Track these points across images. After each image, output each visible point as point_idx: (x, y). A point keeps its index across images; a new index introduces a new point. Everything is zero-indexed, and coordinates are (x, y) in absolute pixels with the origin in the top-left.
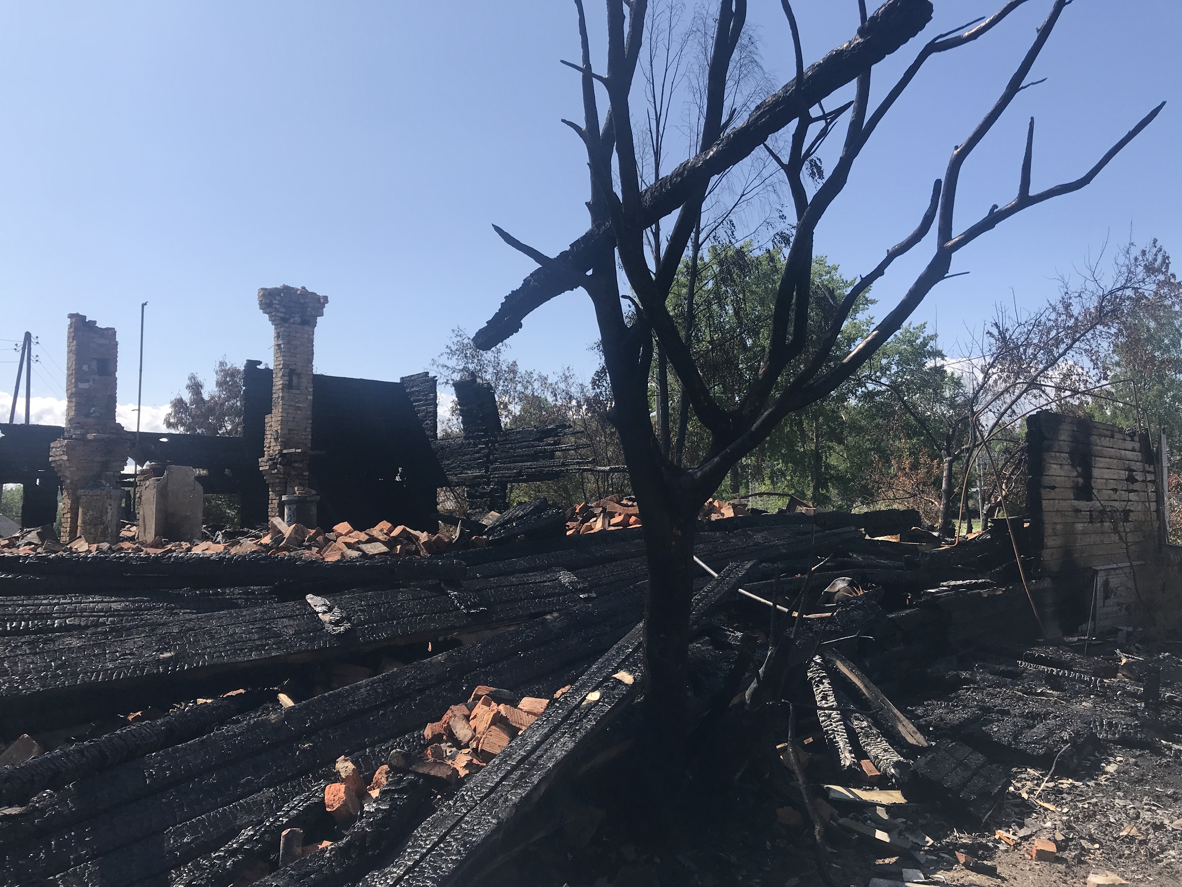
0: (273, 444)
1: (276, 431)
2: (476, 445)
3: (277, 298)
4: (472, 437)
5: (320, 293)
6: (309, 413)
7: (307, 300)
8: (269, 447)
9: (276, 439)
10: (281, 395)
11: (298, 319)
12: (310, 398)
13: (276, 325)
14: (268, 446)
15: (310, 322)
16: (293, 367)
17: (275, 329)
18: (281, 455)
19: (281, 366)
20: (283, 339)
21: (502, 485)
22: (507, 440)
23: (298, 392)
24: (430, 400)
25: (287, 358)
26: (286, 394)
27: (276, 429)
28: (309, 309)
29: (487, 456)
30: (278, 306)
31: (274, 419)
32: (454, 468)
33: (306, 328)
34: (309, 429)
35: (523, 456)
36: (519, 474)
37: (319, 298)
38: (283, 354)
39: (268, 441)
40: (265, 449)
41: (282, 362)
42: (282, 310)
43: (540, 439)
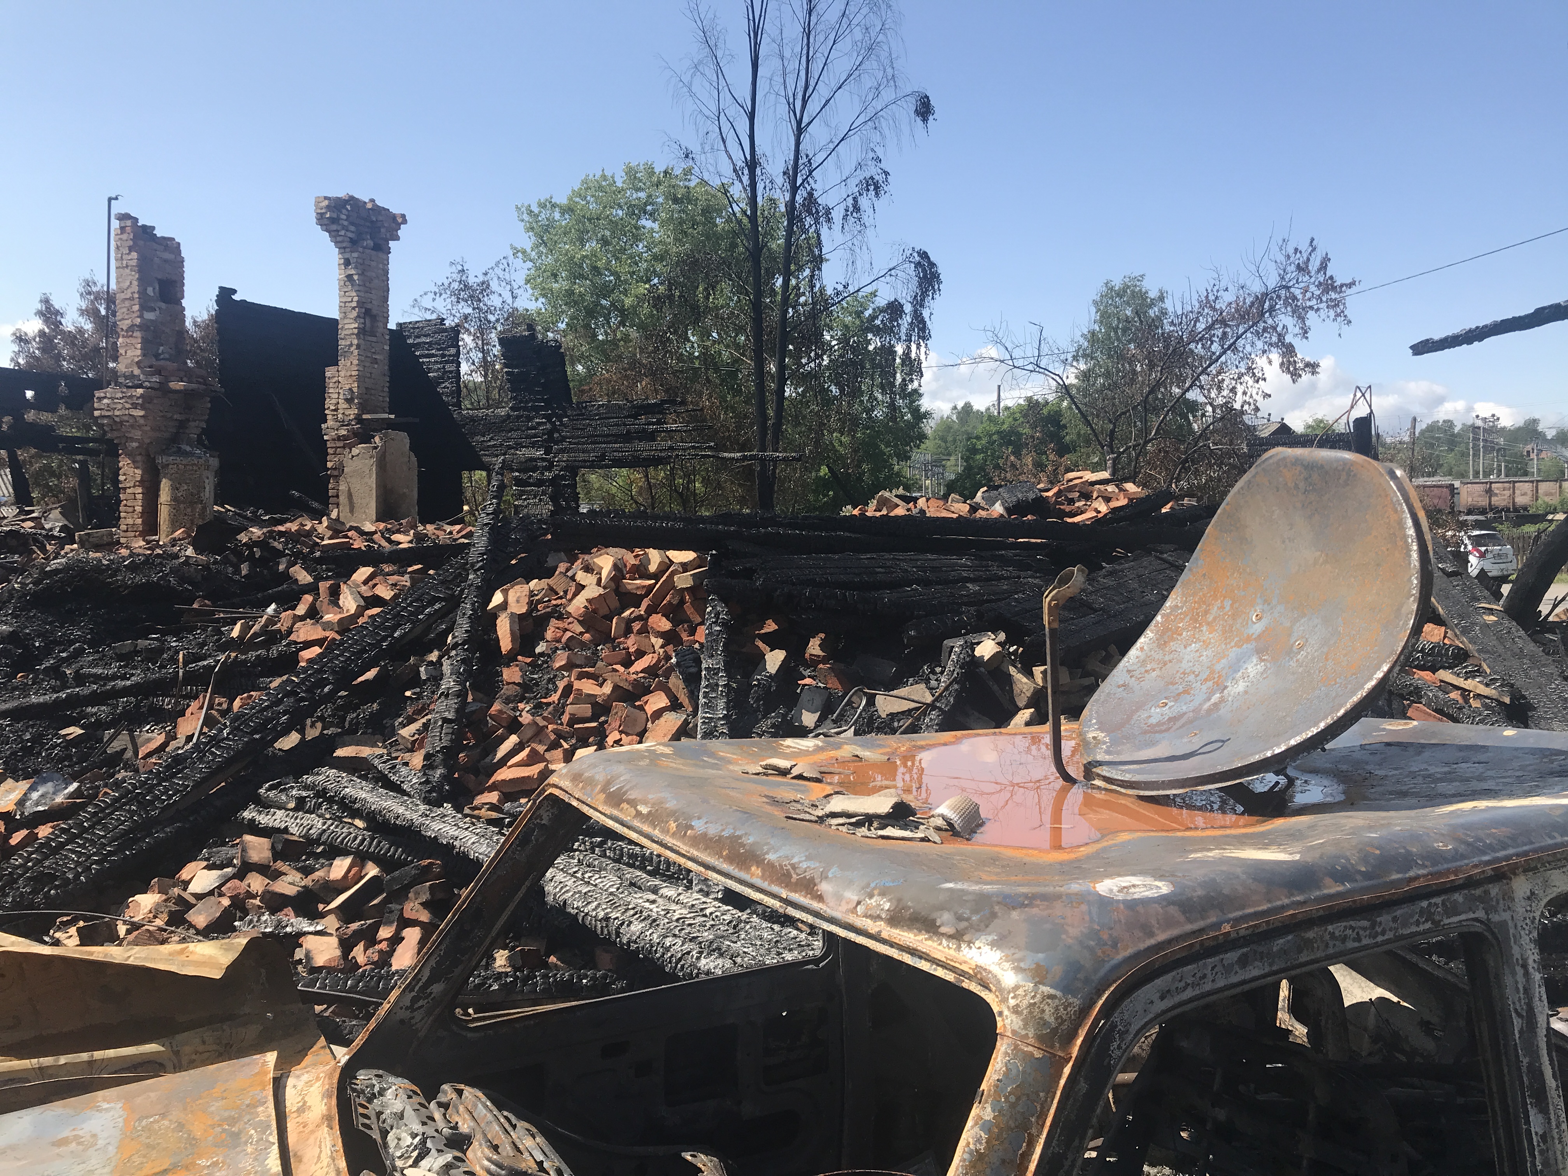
0: (343, 405)
1: (350, 389)
2: (530, 419)
3: (344, 211)
4: (525, 409)
5: (395, 210)
6: (386, 368)
7: (380, 218)
8: (336, 410)
9: (349, 401)
10: (355, 342)
11: (370, 243)
12: (387, 348)
13: (342, 250)
14: (333, 408)
15: (382, 249)
16: (369, 306)
17: (340, 253)
18: (359, 419)
19: (354, 304)
20: (356, 268)
21: (573, 470)
22: (583, 415)
23: (374, 339)
24: (450, 356)
25: (362, 294)
26: (362, 341)
27: (348, 387)
28: (383, 230)
29: (550, 433)
30: (346, 223)
31: (342, 374)
32: (494, 446)
33: (381, 255)
34: (386, 389)
35: (608, 436)
36: (603, 457)
37: (394, 217)
38: (357, 288)
39: (334, 401)
40: (327, 412)
41: (356, 299)
42: (352, 228)
43: (635, 417)
